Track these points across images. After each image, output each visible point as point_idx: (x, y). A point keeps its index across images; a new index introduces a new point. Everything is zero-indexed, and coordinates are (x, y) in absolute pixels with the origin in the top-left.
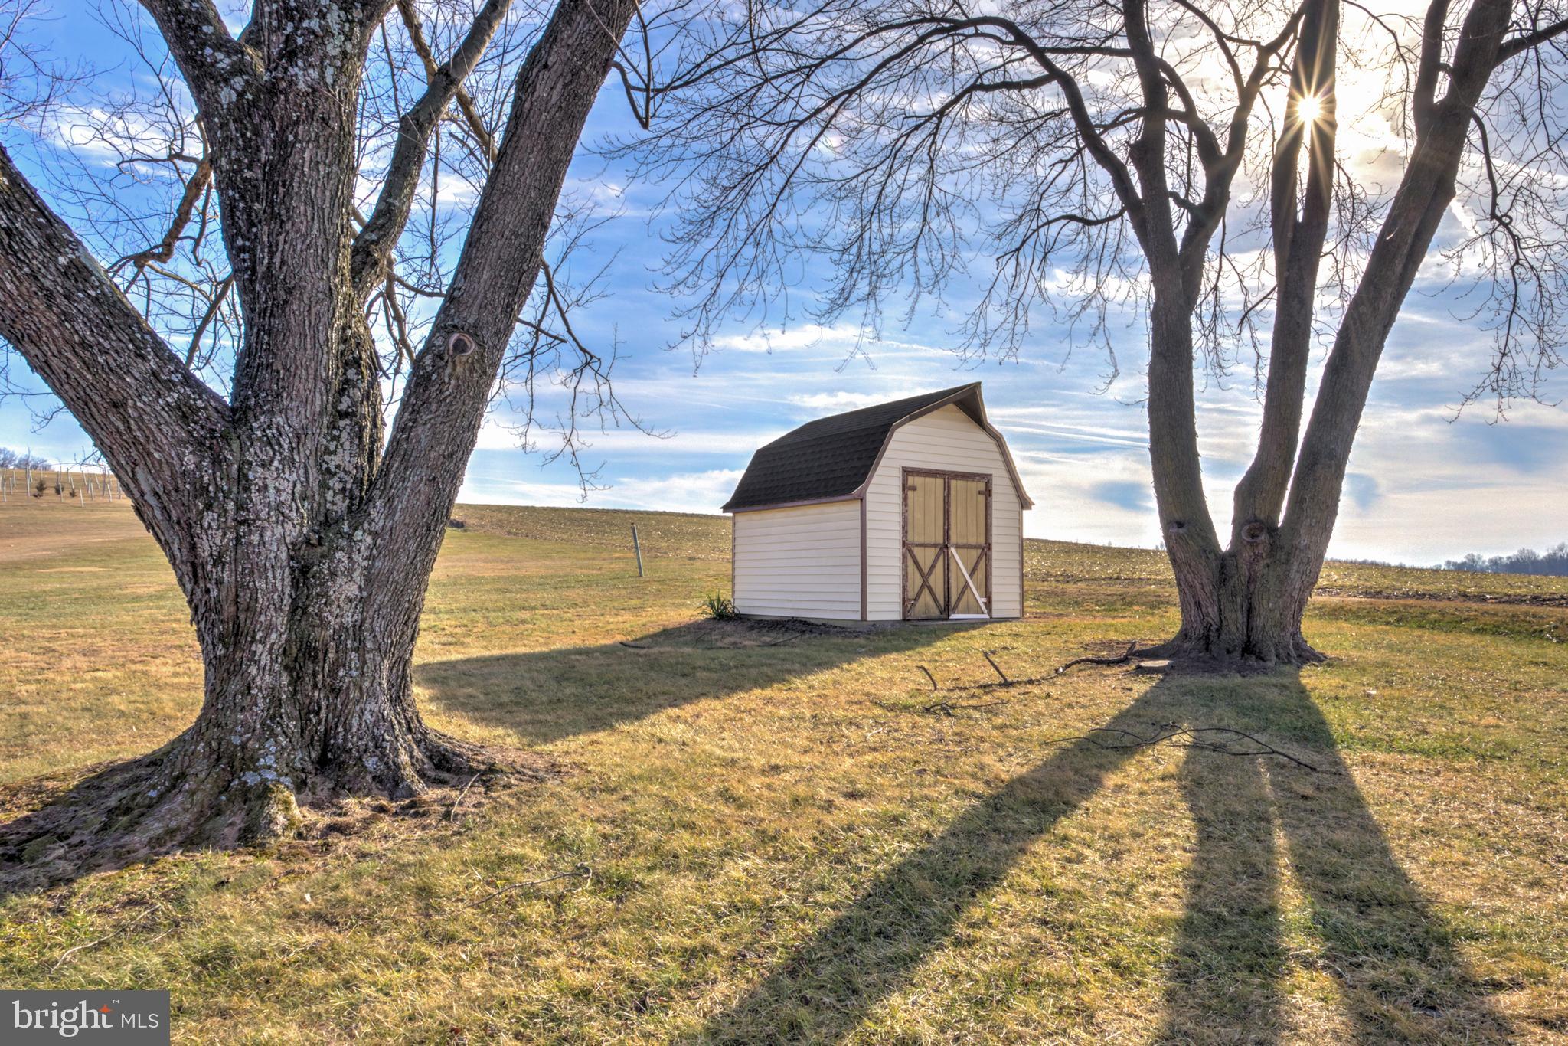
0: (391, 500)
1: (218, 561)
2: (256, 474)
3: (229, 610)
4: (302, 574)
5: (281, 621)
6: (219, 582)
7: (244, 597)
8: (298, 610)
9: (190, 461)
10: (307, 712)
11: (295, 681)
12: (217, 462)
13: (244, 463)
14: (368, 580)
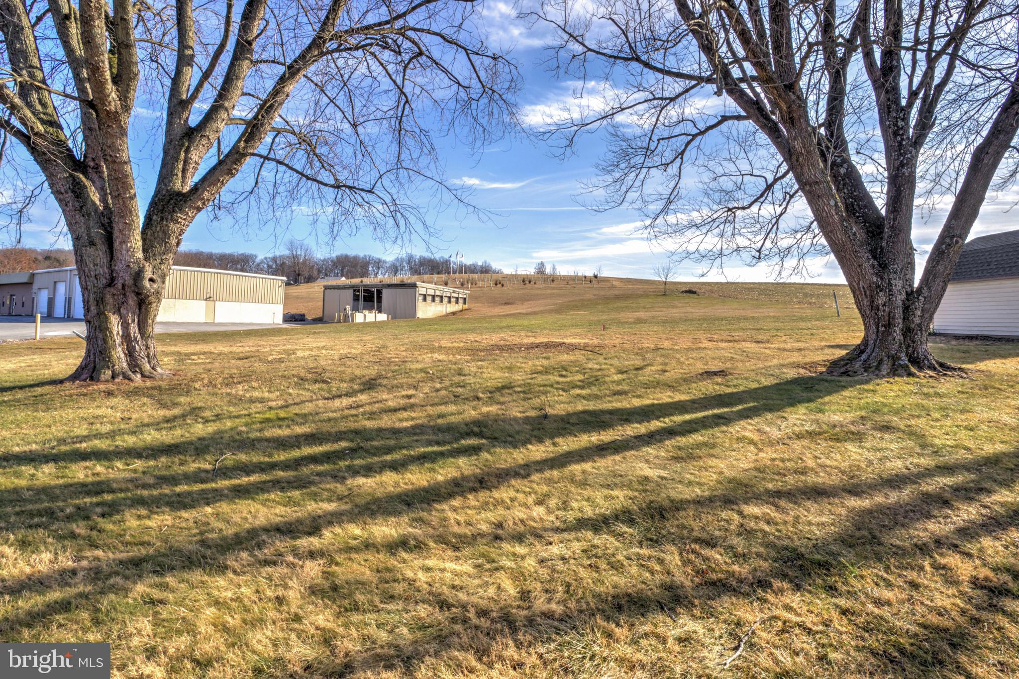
0: (929, 288)
1: (884, 305)
2: (893, 282)
3: (887, 318)
4: (906, 309)
5: (901, 321)
6: (884, 311)
7: (892, 315)
8: (905, 319)
9: (875, 279)
10: (908, 346)
11: (904, 338)
12: (882, 278)
13: (889, 279)
14: (923, 311)
